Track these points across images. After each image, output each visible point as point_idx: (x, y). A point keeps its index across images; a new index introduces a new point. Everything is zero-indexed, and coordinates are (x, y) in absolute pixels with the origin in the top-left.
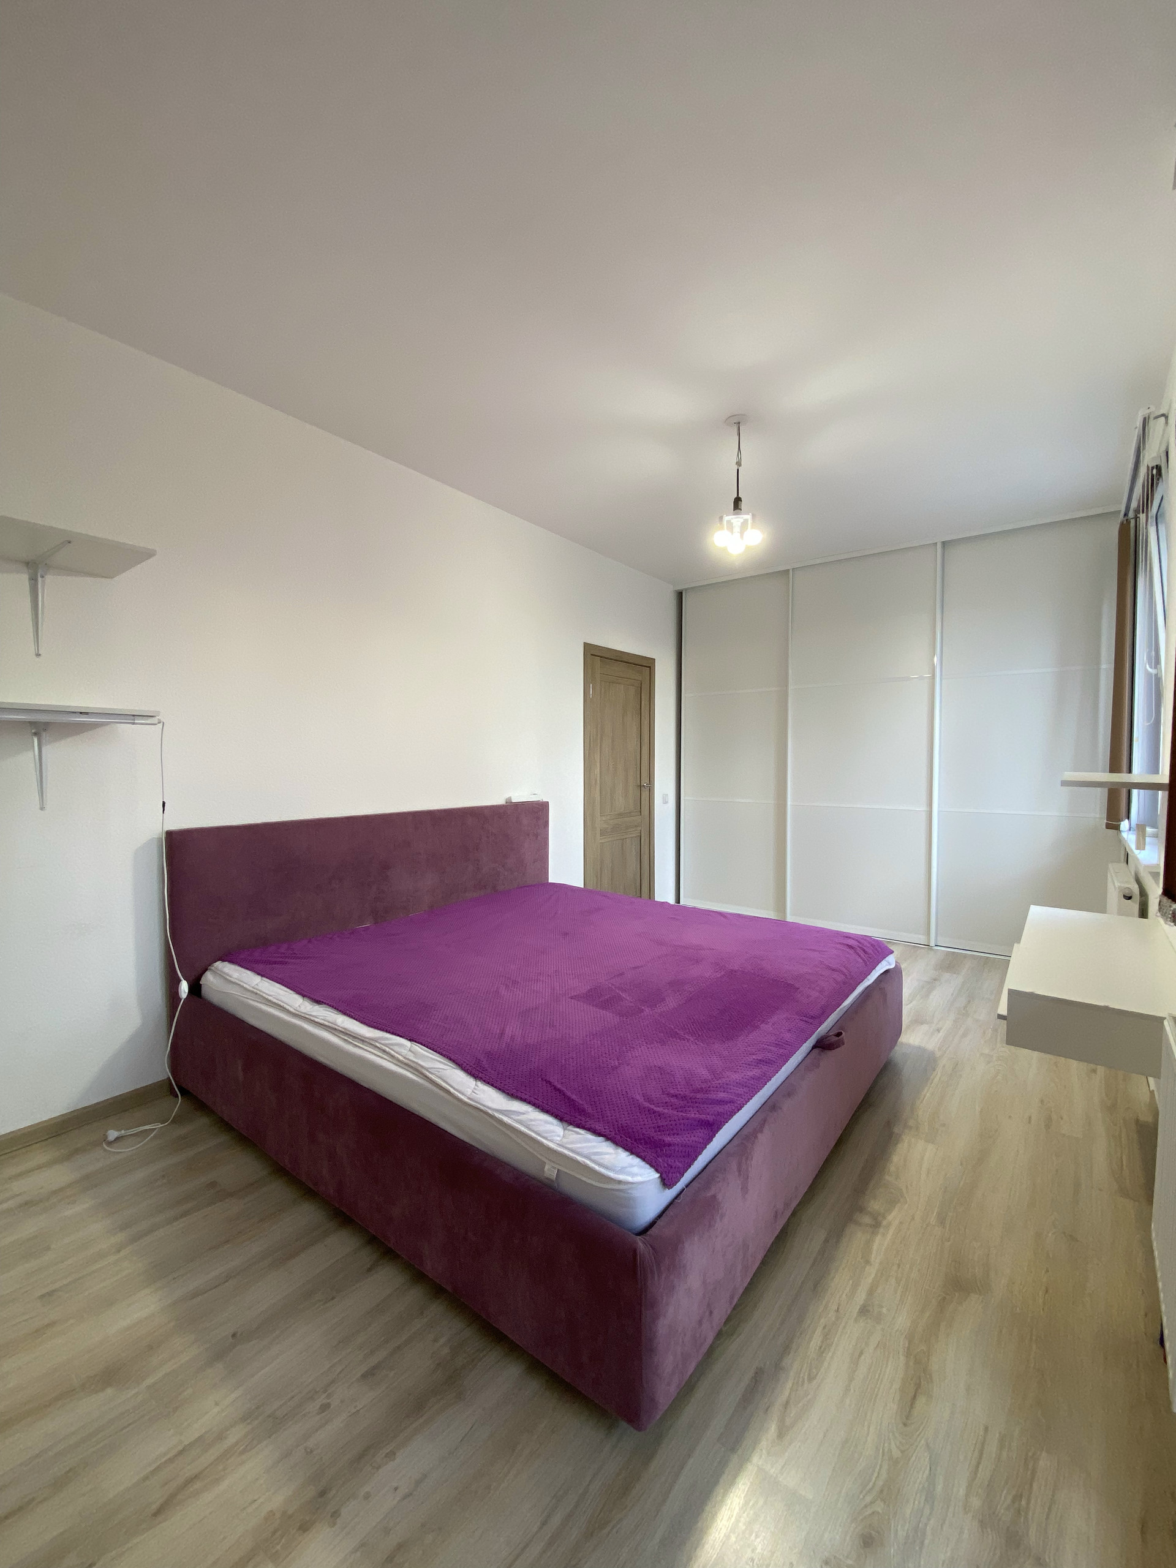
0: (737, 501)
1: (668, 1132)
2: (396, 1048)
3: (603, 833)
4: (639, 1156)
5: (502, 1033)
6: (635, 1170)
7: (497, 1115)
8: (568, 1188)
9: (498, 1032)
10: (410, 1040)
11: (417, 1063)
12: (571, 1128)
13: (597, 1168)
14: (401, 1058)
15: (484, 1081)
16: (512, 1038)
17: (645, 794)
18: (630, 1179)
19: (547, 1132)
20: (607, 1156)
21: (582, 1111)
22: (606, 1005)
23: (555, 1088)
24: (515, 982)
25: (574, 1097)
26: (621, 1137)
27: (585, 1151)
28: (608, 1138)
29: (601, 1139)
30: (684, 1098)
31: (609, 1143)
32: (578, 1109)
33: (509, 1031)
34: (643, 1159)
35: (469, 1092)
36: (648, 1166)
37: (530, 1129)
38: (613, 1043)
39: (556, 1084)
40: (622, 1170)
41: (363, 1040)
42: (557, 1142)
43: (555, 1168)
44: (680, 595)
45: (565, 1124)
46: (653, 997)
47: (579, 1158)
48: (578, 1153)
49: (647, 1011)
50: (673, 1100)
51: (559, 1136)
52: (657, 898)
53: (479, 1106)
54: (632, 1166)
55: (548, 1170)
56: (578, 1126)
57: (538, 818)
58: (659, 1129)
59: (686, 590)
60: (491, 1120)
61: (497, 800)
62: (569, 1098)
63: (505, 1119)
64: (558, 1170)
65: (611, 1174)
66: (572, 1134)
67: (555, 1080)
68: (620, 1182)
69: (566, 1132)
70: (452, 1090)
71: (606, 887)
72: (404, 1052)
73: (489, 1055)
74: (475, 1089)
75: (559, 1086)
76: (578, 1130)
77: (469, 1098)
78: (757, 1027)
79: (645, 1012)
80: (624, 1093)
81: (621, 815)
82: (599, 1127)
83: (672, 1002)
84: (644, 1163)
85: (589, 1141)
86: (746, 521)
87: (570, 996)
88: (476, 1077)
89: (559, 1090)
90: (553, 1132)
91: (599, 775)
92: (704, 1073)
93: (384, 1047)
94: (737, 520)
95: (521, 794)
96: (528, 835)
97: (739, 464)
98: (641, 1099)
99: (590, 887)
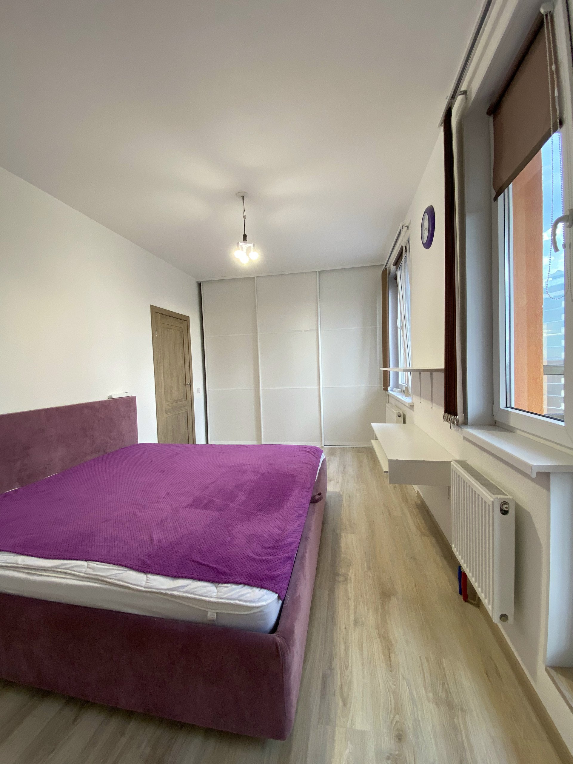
0: (245, 236)
1: (274, 570)
2: (75, 569)
3: (167, 411)
4: (265, 588)
5: (151, 540)
6: (266, 597)
7: (169, 592)
8: (227, 622)
9: (148, 539)
10: (86, 561)
11: (97, 575)
12: (221, 585)
13: (244, 604)
14: (82, 575)
15: (152, 573)
16: (159, 541)
17: (188, 389)
18: (264, 603)
19: (207, 592)
20: (248, 595)
21: (224, 573)
22: (206, 507)
23: (201, 564)
24: (144, 506)
25: (215, 566)
26: (253, 581)
27: (235, 596)
28: (245, 584)
29: (241, 586)
30: (274, 547)
31: (247, 587)
32: (221, 573)
33: (155, 538)
34: (269, 589)
35: (144, 584)
36: (271, 592)
37: (194, 594)
38: (222, 528)
39: (201, 561)
40: (259, 600)
41: (45, 569)
42: (215, 596)
43: (215, 612)
44: (199, 284)
45: (216, 584)
46: (231, 497)
47: (232, 602)
48: (231, 599)
49: (232, 505)
50: (269, 550)
51: (215, 593)
52: (197, 443)
53: (154, 590)
54: (264, 595)
55: (211, 615)
56: (225, 583)
57: (130, 407)
58: (269, 569)
59: (203, 282)
60: (165, 597)
61: (103, 397)
62: (213, 568)
63: (175, 593)
64: (217, 613)
65: (254, 605)
66: (223, 589)
67: (198, 558)
68: (258, 607)
69: (218, 588)
70: (131, 586)
71: (170, 441)
72: (84, 570)
73: (149, 555)
74: (147, 580)
75: (203, 562)
76: (225, 585)
77: (145, 587)
78: (288, 500)
79: (231, 506)
80: (243, 554)
81: (176, 401)
82: (238, 579)
83: (242, 497)
84: (269, 591)
85: (234, 589)
86: (250, 247)
87: (183, 507)
88: (145, 572)
89: (204, 564)
90: (210, 591)
91: (163, 380)
92: (276, 530)
93: (65, 571)
94: (244, 246)
95: (118, 393)
96: (124, 417)
97: (244, 217)
98: (252, 555)
99: (161, 442)
